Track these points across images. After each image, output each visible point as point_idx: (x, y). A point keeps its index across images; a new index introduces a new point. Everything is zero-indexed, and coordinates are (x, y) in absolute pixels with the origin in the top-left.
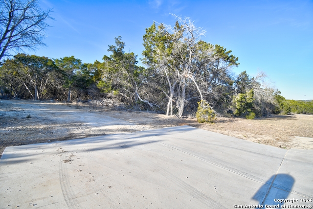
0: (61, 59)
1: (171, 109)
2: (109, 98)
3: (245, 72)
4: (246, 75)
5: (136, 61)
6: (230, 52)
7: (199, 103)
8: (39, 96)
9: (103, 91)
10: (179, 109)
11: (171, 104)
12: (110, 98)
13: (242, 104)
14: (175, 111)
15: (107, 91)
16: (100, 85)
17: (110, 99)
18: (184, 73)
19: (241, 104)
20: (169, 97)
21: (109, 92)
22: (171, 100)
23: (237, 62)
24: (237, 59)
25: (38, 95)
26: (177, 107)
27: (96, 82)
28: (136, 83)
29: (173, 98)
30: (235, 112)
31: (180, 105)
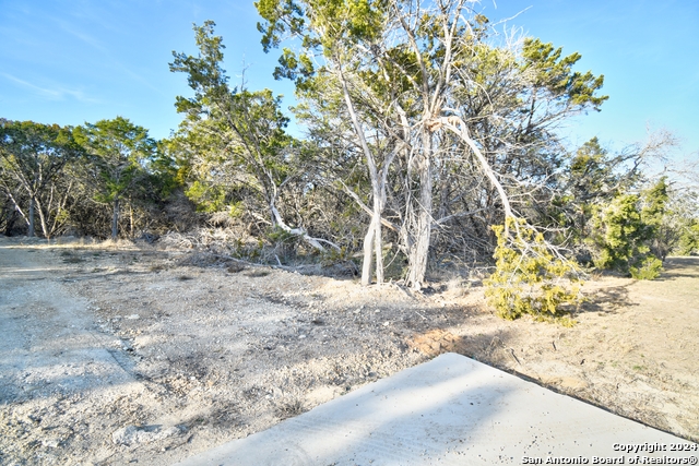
0: (88, 124)
1: (379, 260)
2: (217, 226)
3: (595, 140)
4: (597, 147)
5: (283, 119)
6: (577, 58)
7: (497, 229)
8: (48, 227)
9: (203, 208)
10: (411, 258)
11: (378, 240)
12: (222, 225)
13: (626, 230)
14: (396, 267)
15: (212, 207)
16: (193, 191)
17: (220, 229)
18: (427, 115)
19: (623, 232)
20: (369, 212)
21: (218, 209)
22: (376, 220)
23: (597, 94)
24: (599, 83)
25: (43, 224)
26: (404, 247)
27: (186, 185)
28: (270, 175)
29: (386, 213)
30: (602, 257)
31: (412, 241)
